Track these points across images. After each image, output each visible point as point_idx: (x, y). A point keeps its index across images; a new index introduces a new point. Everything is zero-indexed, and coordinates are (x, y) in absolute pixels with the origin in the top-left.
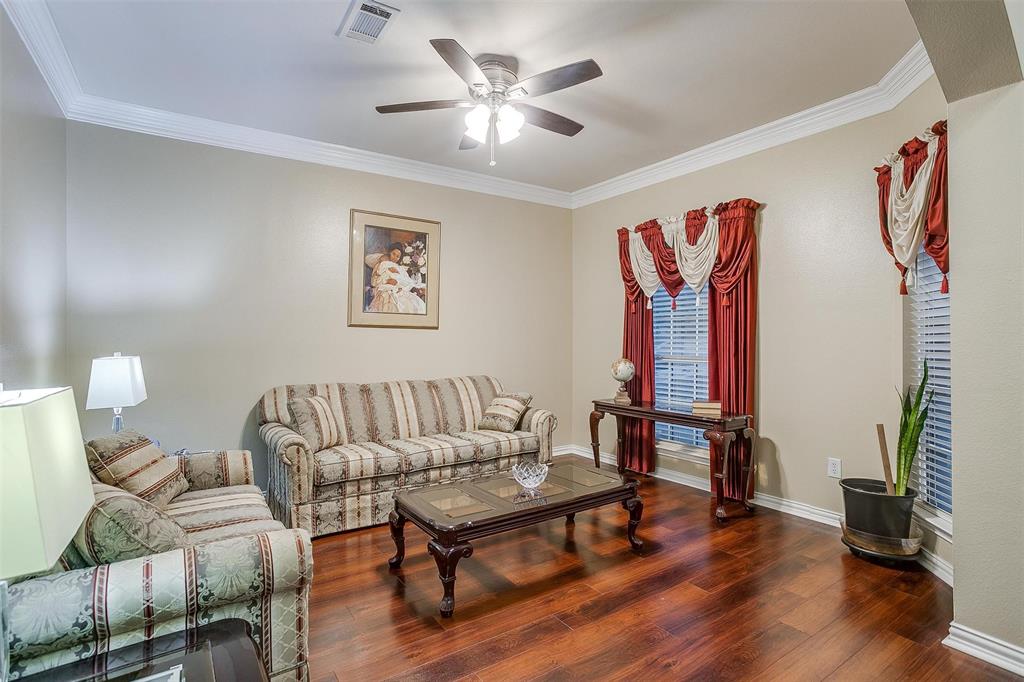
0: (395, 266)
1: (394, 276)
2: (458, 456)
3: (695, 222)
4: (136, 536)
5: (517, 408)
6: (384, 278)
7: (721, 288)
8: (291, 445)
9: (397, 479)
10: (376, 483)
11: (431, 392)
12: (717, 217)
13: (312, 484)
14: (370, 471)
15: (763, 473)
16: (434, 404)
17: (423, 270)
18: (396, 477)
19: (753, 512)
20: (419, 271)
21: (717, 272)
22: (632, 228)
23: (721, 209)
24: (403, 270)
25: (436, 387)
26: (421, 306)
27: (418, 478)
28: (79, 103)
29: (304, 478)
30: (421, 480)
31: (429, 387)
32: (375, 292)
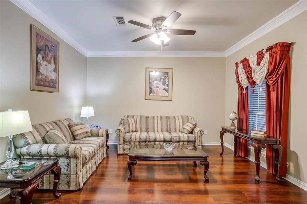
0: (159, 82)
1: (158, 85)
2: (165, 139)
3: (260, 56)
4: (51, 140)
5: (190, 126)
6: (155, 86)
7: (270, 83)
8: (118, 129)
9: (146, 143)
10: (140, 143)
11: (167, 119)
12: (268, 53)
13: (123, 140)
14: (138, 139)
15: (291, 167)
16: (167, 123)
17: (167, 83)
18: (146, 142)
19: (285, 184)
20: (166, 83)
21: (267, 76)
22: (239, 62)
23: (270, 49)
24: (161, 83)
25: (169, 118)
26: (166, 94)
27: (152, 143)
28: (89, 54)
29: (121, 138)
30: (153, 144)
31: (167, 118)
32: (152, 90)
